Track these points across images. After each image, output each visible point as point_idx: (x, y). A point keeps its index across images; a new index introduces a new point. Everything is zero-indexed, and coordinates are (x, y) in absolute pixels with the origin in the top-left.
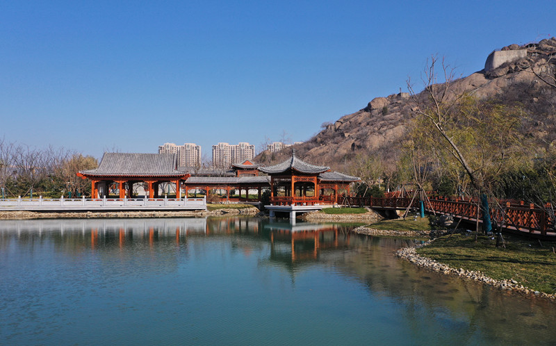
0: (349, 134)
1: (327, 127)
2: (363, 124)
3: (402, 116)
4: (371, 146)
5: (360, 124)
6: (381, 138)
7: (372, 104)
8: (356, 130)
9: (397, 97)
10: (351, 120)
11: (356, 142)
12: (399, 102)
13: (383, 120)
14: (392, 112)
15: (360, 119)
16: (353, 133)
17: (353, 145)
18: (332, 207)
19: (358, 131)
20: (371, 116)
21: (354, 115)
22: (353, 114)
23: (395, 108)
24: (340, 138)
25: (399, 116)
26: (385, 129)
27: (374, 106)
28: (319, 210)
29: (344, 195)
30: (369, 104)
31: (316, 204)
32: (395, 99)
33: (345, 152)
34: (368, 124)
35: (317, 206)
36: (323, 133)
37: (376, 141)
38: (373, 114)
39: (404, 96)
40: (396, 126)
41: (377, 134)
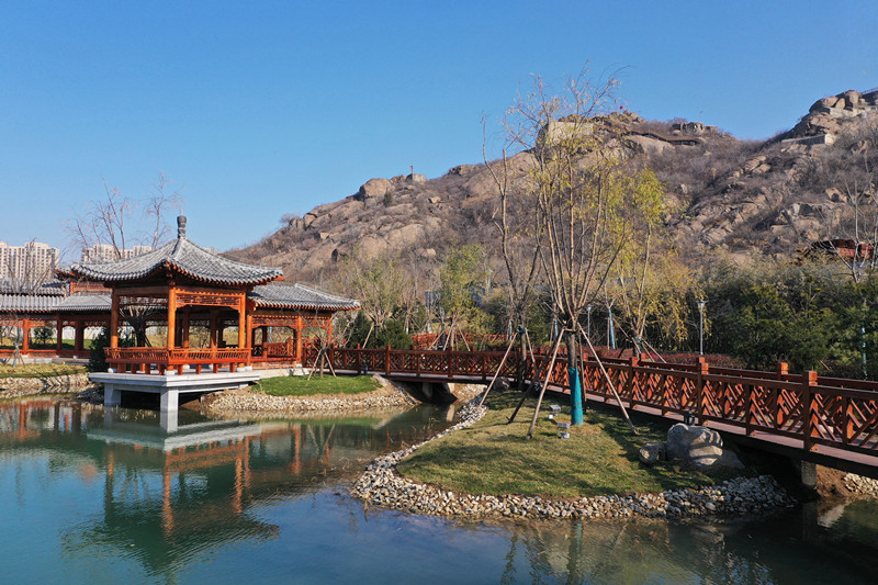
0: (327, 234)
1: (291, 223)
2: (351, 220)
3: (415, 209)
4: (365, 255)
5: (347, 219)
6: (382, 243)
7: (366, 188)
8: (340, 228)
9: (406, 181)
10: (332, 213)
11: (339, 249)
12: (410, 187)
13: (385, 214)
14: (399, 202)
15: (347, 212)
16: (336, 234)
17: (335, 253)
18: (286, 373)
19: (344, 230)
20: (365, 207)
21: (337, 205)
22: (335, 204)
23: (404, 197)
24: (312, 241)
25: (411, 209)
26: (388, 227)
27: (369, 191)
28: (250, 383)
29: (318, 343)
30: (362, 189)
31: (242, 369)
32: (404, 183)
33: (321, 263)
34: (360, 220)
35: (246, 372)
36: (283, 232)
37: (373, 248)
38: (368, 204)
39: (416, 179)
40: (406, 224)
41: (375, 236)
